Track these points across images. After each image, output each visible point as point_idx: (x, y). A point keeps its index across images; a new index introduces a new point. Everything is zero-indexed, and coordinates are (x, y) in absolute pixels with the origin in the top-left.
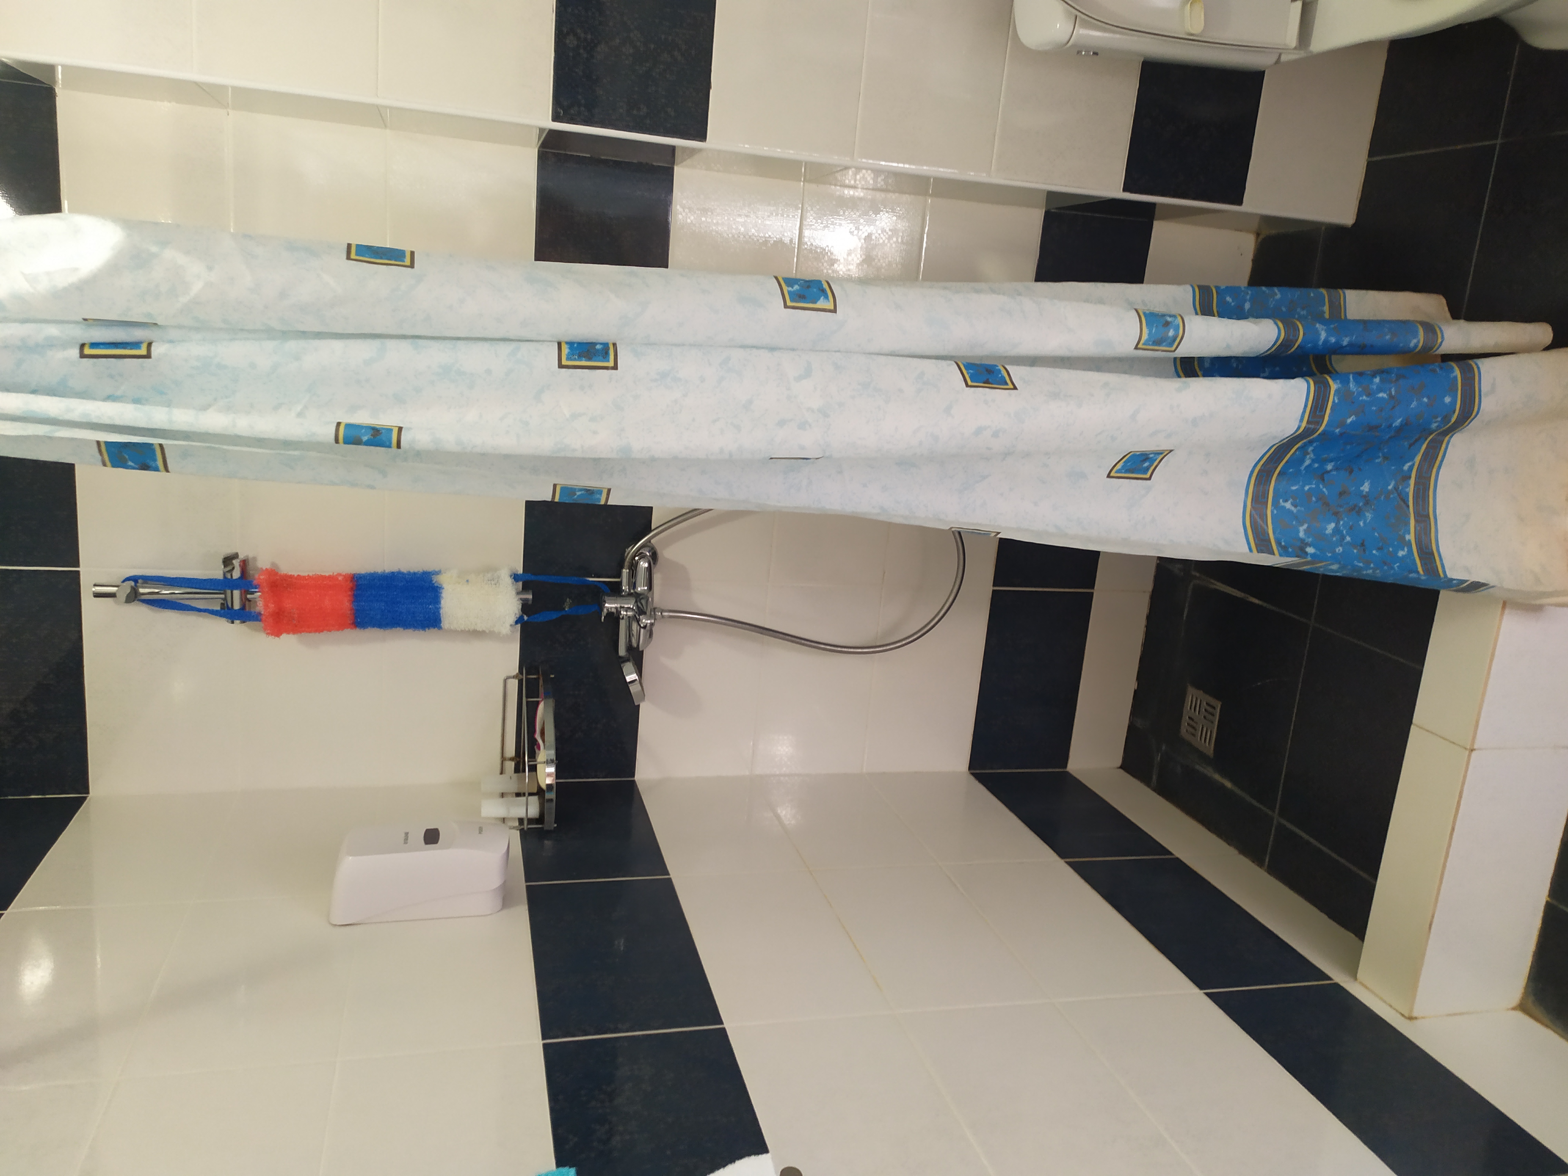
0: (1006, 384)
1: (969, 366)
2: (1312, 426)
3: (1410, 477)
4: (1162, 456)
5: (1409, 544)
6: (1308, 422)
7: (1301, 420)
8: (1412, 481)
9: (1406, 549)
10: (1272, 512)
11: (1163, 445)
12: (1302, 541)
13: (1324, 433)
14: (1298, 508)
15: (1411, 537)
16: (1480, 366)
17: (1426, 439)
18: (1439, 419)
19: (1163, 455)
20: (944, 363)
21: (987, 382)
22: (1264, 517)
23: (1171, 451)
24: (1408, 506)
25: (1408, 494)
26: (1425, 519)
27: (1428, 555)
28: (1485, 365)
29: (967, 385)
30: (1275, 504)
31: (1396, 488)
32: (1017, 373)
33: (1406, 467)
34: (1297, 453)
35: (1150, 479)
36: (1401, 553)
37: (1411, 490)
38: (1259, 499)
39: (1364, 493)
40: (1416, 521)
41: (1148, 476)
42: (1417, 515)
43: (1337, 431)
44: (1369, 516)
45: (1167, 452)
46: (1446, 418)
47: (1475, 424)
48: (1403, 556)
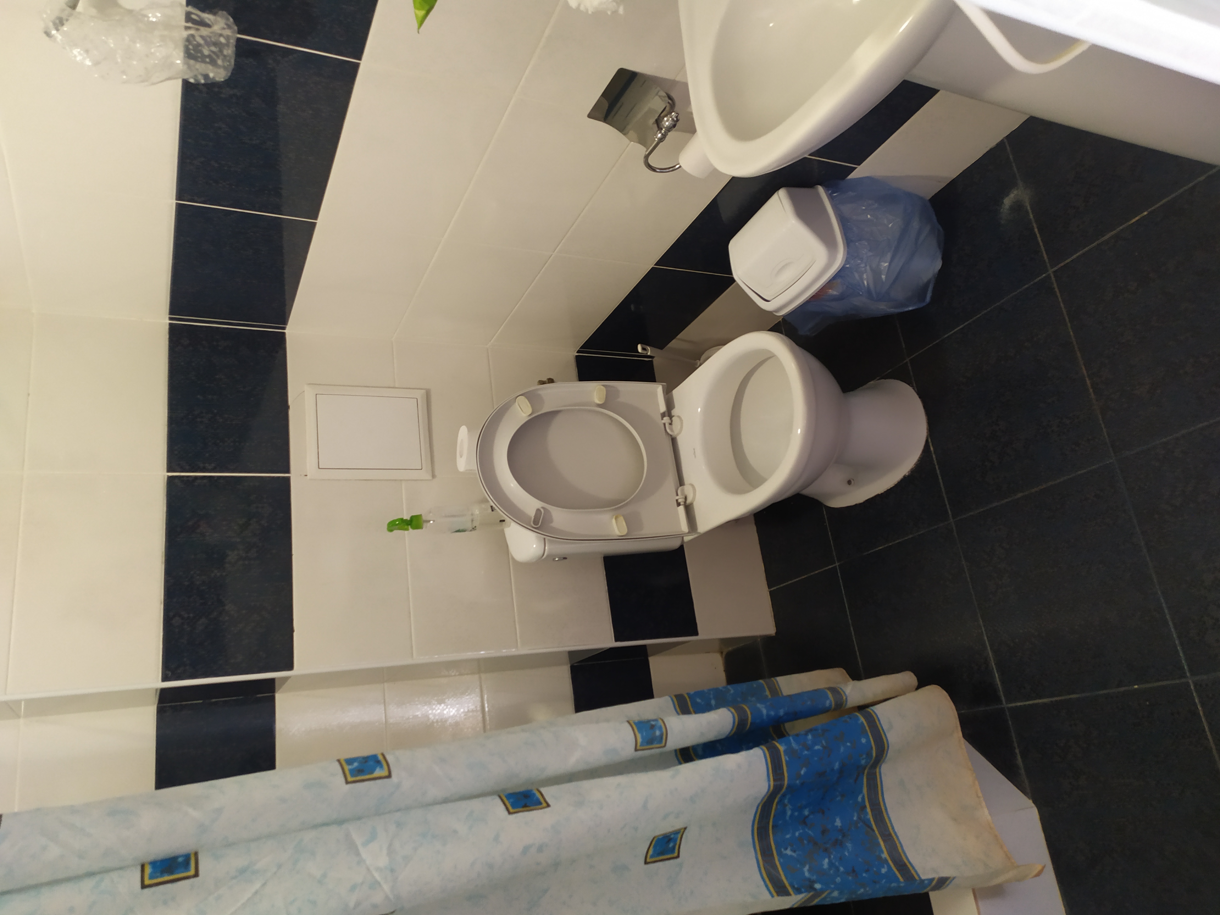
0: (540, 803)
1: (510, 796)
2: (779, 783)
3: (865, 807)
4: (679, 836)
5: (886, 860)
6: (774, 780)
7: (769, 780)
8: (868, 810)
9: (886, 866)
10: (779, 860)
11: (677, 825)
12: (809, 880)
13: (789, 786)
14: (797, 852)
15: (885, 855)
16: (875, 711)
17: (863, 773)
18: (864, 756)
19: (681, 833)
20: (489, 799)
21: (525, 806)
22: (774, 867)
23: (685, 828)
24: (873, 830)
25: (869, 820)
26: (889, 837)
27: (903, 867)
28: (878, 710)
29: (510, 813)
30: (780, 854)
31: (859, 818)
32: (548, 792)
33: (860, 799)
34: (779, 807)
35: (678, 857)
36: (884, 871)
37: (870, 816)
38: (765, 853)
39: (839, 828)
40: (884, 841)
41: (676, 854)
42: (882, 836)
43: (798, 782)
44: (849, 845)
45: (683, 830)
46: (869, 755)
47: (890, 753)
48: (886, 872)
